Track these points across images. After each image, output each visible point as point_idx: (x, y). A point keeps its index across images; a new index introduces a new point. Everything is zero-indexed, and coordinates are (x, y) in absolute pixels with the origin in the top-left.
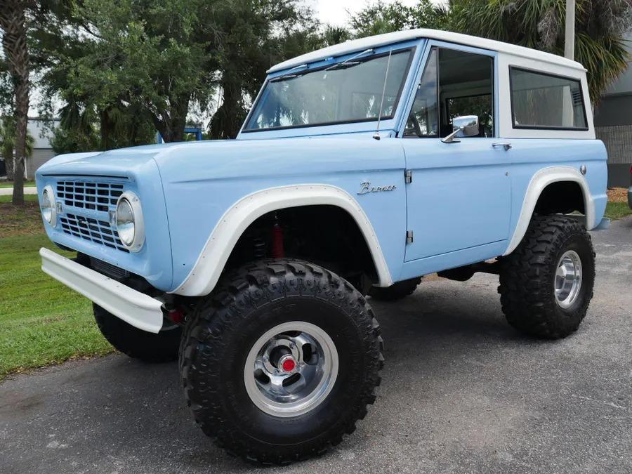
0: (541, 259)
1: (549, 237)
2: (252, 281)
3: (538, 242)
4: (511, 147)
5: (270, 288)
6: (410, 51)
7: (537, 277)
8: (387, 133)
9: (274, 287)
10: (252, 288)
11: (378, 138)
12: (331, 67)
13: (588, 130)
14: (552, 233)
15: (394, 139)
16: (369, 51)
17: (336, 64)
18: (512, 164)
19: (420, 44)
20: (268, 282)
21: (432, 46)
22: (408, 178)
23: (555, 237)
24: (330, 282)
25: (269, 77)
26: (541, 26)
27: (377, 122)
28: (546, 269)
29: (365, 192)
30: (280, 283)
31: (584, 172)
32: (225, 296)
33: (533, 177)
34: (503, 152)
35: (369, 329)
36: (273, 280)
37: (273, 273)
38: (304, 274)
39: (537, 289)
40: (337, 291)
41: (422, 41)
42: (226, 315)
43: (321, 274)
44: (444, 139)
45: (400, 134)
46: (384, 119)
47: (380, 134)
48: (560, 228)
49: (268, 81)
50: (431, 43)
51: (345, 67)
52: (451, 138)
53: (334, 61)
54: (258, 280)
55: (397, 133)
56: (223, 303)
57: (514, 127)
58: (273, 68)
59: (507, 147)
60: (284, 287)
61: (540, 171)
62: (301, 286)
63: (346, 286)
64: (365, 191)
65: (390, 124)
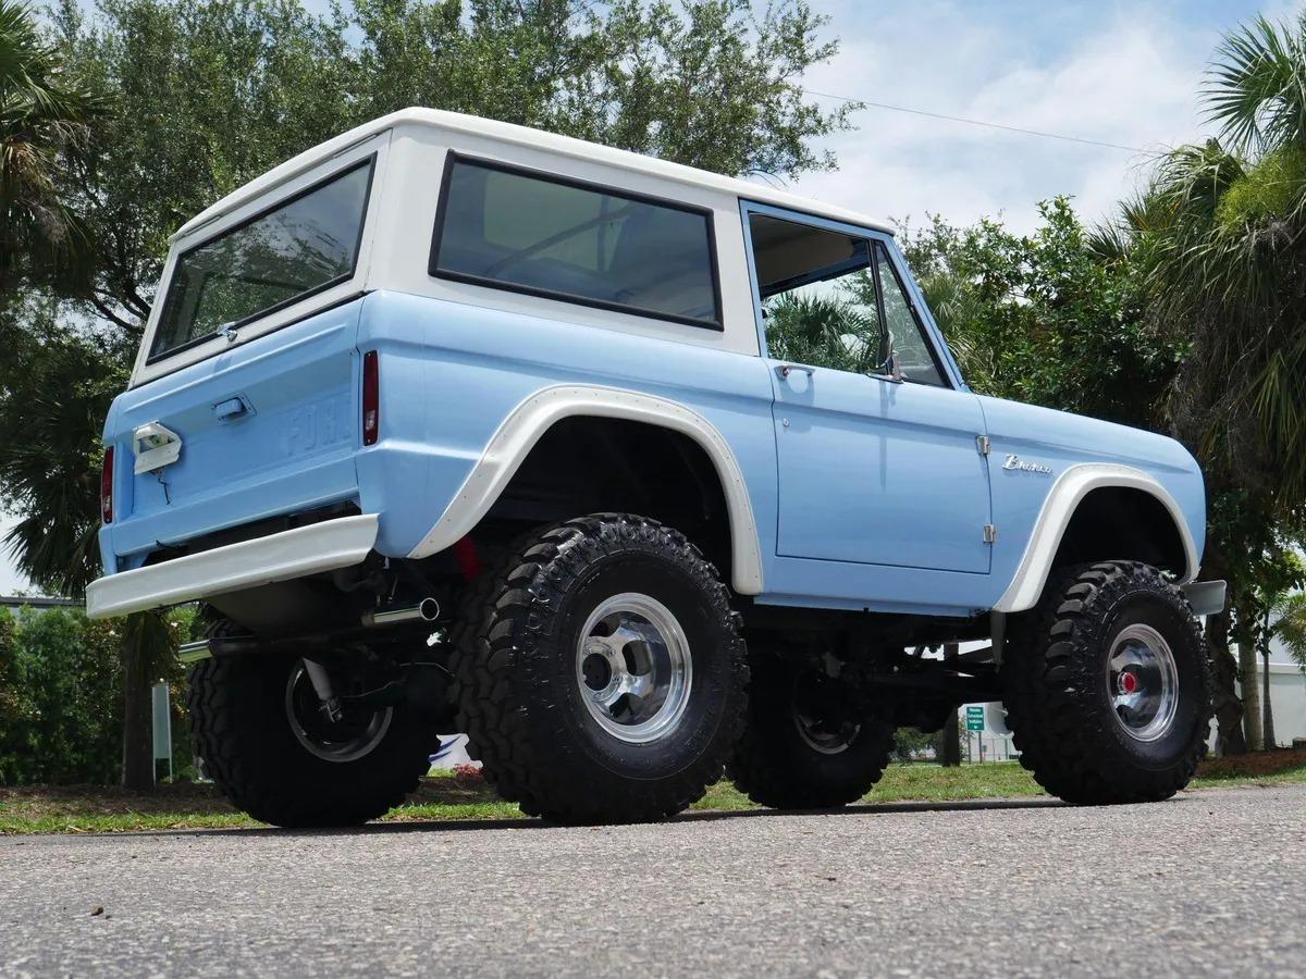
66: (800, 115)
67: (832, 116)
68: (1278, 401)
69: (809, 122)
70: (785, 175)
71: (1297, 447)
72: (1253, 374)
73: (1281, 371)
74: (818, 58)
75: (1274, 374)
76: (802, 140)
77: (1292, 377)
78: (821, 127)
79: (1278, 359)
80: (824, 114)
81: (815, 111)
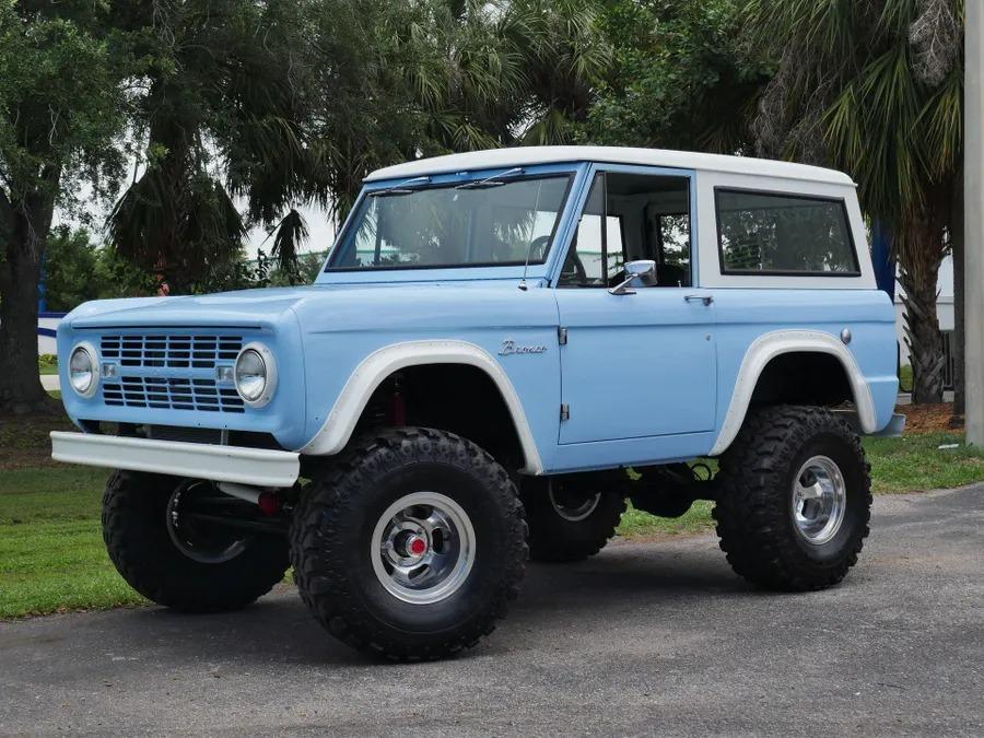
0: (767, 463)
1: (781, 432)
2: (382, 443)
3: (766, 439)
4: (714, 301)
5: (402, 450)
6: (570, 176)
7: (760, 488)
8: (537, 282)
9: (407, 450)
10: (383, 451)
11: (524, 289)
12: (465, 185)
13: (860, 275)
15: (545, 290)
16: (517, 169)
17: (472, 181)
18: (717, 324)
19: (580, 170)
20: (400, 444)
21: (597, 171)
22: (563, 338)
23: (790, 432)
24: (468, 449)
25: (365, 188)
26: (917, 29)
27: (523, 268)
28: (776, 478)
29: (507, 353)
30: (413, 445)
31: (847, 340)
32: (354, 458)
33: (751, 347)
34: (703, 307)
35: (511, 507)
36: (405, 443)
37: (405, 436)
38: (438, 438)
40: (475, 460)
41: (584, 165)
42: (355, 477)
43: (457, 440)
44: (613, 290)
45: (554, 283)
46: (532, 263)
47: (528, 284)
48: (799, 420)
49: (366, 193)
50: (596, 167)
51: (485, 187)
52: (621, 288)
53: (469, 177)
54: (390, 442)
55: (550, 282)
56: (353, 464)
57: (723, 273)
58: (374, 175)
59: (708, 301)
60: (417, 451)
61: (767, 336)
62: (436, 451)
63: (486, 457)
64: (509, 351)
65: (541, 270)
68: (847, 131)
71: (861, 171)
72: (829, 104)
73: (851, 104)
75: (846, 107)
77: (861, 112)
79: (850, 94)
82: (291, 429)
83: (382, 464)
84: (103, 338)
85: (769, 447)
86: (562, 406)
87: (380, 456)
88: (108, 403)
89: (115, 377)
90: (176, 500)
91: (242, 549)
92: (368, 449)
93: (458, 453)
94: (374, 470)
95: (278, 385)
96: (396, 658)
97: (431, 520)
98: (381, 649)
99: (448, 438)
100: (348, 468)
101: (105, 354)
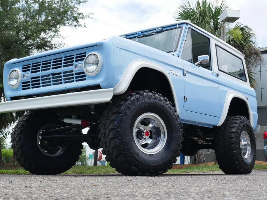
0: (234, 130)
4: (219, 75)
5: (144, 96)
6: (181, 28)
11: (174, 55)
12: (140, 36)
13: (247, 82)
14: (237, 120)
16: (160, 28)
18: (220, 84)
20: (143, 94)
21: (189, 27)
22: (185, 74)
23: (239, 122)
24: (165, 99)
28: (237, 135)
30: (147, 95)
31: (247, 99)
32: (128, 96)
33: (227, 94)
36: (145, 94)
39: (233, 144)
41: (185, 24)
42: (129, 103)
43: (161, 96)
44: (195, 64)
46: (172, 52)
51: (147, 36)
52: (198, 64)
53: (141, 34)
55: (179, 57)
57: (219, 70)
60: (149, 97)
61: (231, 91)
62: (155, 98)
64: (171, 73)
65: (176, 53)
66: (79, 14)
67: (86, 15)
69: (81, 16)
70: (74, 27)
74: (83, 2)
76: (79, 20)
78: (83, 17)
80: (84, 14)
81: (82, 14)
82: (108, 82)
83: (138, 99)
84: (23, 66)
85: (234, 125)
86: (185, 96)
87: (137, 97)
88: (23, 89)
89: (28, 78)
90: (41, 132)
91: (62, 152)
92: (133, 94)
93: (162, 100)
94: (135, 101)
95: (103, 66)
96: (141, 174)
97: (151, 125)
98: (136, 169)
99: (158, 95)
100: (126, 100)
101: (23, 71)
